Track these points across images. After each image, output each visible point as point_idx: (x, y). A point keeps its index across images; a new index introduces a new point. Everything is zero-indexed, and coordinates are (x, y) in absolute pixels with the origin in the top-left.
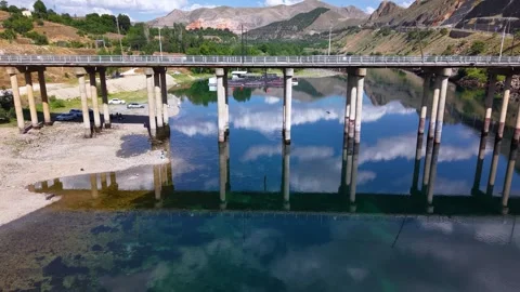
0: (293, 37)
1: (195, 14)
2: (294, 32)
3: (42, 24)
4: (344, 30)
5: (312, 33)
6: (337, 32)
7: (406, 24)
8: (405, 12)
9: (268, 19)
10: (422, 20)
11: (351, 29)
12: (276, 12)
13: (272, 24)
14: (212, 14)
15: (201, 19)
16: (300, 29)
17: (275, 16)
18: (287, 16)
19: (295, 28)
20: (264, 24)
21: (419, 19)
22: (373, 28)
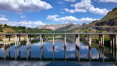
0: (66, 30)
1: (46, 26)
2: (66, 29)
3: (5, 28)
4: (76, 29)
5: (69, 29)
6: (75, 29)
7: (87, 28)
8: (87, 25)
9: (61, 27)
10: (90, 27)
11: (77, 29)
12: (63, 25)
13: (61, 28)
14: (49, 26)
15: (47, 27)
16: (67, 29)
17: (62, 26)
18: (65, 26)
19: (66, 28)
20: (60, 28)
21: (89, 26)
22: (81, 28)
